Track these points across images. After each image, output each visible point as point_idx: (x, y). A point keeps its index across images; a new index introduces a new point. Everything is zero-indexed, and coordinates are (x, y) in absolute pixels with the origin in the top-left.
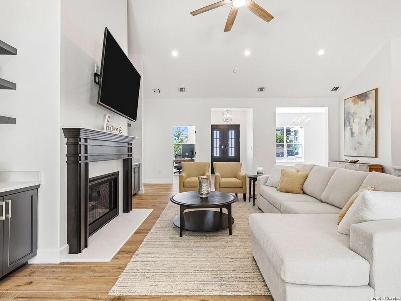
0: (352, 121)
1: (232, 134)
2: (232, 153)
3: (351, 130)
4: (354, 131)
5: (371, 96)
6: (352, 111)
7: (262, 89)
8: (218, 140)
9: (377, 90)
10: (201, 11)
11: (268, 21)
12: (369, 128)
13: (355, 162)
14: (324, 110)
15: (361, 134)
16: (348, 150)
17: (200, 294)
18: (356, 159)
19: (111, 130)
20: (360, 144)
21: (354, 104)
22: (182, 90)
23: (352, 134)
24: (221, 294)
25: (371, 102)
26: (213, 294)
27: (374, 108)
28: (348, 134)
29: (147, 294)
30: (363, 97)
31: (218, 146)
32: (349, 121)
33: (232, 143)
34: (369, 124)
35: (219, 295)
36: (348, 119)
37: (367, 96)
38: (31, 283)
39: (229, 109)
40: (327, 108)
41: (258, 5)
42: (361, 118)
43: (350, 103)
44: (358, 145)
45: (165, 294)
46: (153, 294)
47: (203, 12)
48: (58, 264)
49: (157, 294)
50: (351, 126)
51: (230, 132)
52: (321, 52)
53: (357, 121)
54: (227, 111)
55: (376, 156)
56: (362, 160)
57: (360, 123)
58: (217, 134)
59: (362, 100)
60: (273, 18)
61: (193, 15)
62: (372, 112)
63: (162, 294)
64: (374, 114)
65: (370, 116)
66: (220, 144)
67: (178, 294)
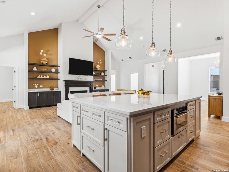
22: (130, 58)
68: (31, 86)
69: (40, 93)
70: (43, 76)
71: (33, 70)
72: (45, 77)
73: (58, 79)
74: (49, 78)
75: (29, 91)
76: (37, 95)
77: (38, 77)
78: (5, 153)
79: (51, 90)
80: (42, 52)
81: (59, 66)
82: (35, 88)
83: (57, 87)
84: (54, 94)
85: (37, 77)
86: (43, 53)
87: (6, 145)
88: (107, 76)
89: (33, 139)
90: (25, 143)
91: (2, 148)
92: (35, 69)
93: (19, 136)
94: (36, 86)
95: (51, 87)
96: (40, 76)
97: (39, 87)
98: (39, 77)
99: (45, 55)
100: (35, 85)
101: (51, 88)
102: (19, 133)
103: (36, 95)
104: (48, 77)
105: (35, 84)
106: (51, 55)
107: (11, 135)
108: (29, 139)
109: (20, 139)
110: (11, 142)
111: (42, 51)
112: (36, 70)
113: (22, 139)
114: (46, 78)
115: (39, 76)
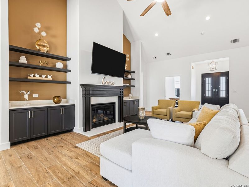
1: (223, 79)
2: (223, 94)
7: (235, 41)
8: (210, 85)
10: (145, 12)
19: (106, 83)
22: (168, 54)
31: (210, 89)
33: (223, 87)
38: (67, 136)
39: (214, 60)
47: (146, 12)
48: (78, 134)
58: (209, 80)
61: (143, 16)
66: (211, 88)
68: (14, 96)
69: (36, 110)
70: (41, 76)
71: (20, 61)
72: (44, 77)
73: (66, 83)
74: (51, 79)
75: (11, 106)
76: (30, 115)
77: (29, 78)
79: (56, 103)
80: (38, 28)
81: (70, 59)
82: (24, 99)
83: (65, 98)
84: (62, 111)
85: (27, 78)
86: (41, 30)
88: (134, 79)
92: (23, 60)
94: (26, 96)
95: (55, 97)
96: (34, 76)
97: (31, 98)
98: (31, 77)
99: (44, 34)
100: (24, 94)
101: (56, 99)
103: (27, 115)
104: (49, 78)
105: (25, 92)
106: (54, 36)
111: (38, 25)
112: (26, 62)
114: (46, 79)
115: (32, 75)
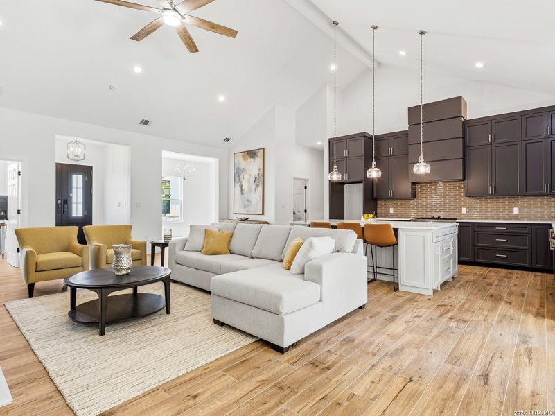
0: (241, 177)
1: (77, 181)
2: (77, 211)
3: (241, 186)
4: (244, 188)
5: (259, 154)
6: (242, 167)
7: (146, 123)
9: (264, 149)
11: (192, 52)
12: (257, 186)
13: (245, 220)
14: (214, 162)
15: (250, 191)
16: (238, 208)
17: (197, 366)
18: (246, 217)
20: (248, 201)
21: (244, 160)
23: (242, 190)
24: (217, 357)
25: (259, 160)
26: (209, 360)
27: (261, 167)
28: (238, 190)
29: (139, 394)
30: (252, 154)
32: (239, 176)
34: (257, 182)
35: (215, 359)
36: (238, 173)
37: (255, 154)
40: (217, 160)
41: (188, 32)
42: (250, 175)
43: (240, 159)
44: (247, 202)
45: (160, 384)
46: (146, 390)
49: (150, 388)
50: (241, 182)
51: (74, 176)
52: (222, 98)
53: (246, 177)
54: (76, 141)
55: (263, 214)
56: (252, 218)
57: (249, 180)
59: (251, 157)
60: (198, 51)
62: (259, 170)
63: (157, 385)
64: (261, 172)
65: (258, 175)
67: (177, 376)
78: (521, 328)
87: (517, 341)
89: (462, 325)
90: (483, 326)
91: (526, 337)
93: (483, 345)
102: (477, 357)
107: (499, 360)
108: (469, 329)
109: (484, 338)
110: (506, 340)
113: (481, 336)
